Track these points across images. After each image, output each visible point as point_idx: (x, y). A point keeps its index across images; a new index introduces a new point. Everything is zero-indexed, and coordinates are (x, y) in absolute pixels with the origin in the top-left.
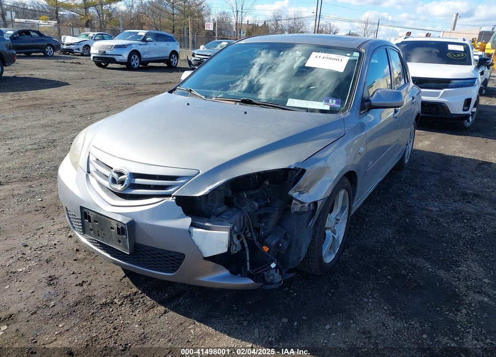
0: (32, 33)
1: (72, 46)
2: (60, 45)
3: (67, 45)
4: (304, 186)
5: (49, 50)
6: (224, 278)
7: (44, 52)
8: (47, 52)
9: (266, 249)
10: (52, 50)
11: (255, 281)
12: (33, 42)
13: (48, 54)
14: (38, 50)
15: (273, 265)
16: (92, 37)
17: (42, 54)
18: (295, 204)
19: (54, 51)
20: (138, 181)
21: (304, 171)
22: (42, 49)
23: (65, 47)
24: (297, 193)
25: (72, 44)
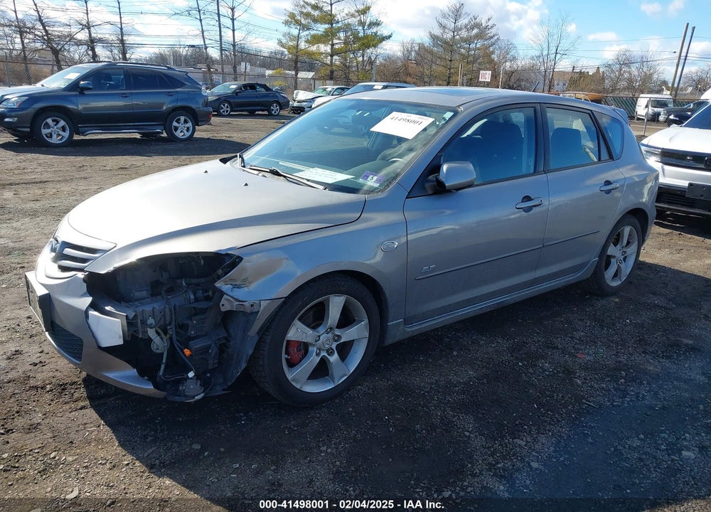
0: (259, 89)
1: (305, 103)
2: (289, 102)
3: (299, 102)
4: (242, 278)
5: (275, 108)
6: (128, 378)
7: (270, 111)
8: (273, 110)
9: (187, 352)
10: (278, 107)
11: (156, 386)
12: (257, 97)
13: (273, 112)
14: (262, 108)
15: (191, 374)
16: (330, 92)
17: (266, 113)
18: (228, 300)
19: (281, 109)
20: (68, 251)
21: (240, 259)
22: (266, 106)
23: (296, 104)
24: (229, 286)
25: (304, 101)
